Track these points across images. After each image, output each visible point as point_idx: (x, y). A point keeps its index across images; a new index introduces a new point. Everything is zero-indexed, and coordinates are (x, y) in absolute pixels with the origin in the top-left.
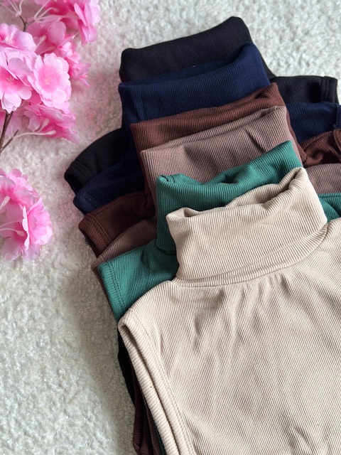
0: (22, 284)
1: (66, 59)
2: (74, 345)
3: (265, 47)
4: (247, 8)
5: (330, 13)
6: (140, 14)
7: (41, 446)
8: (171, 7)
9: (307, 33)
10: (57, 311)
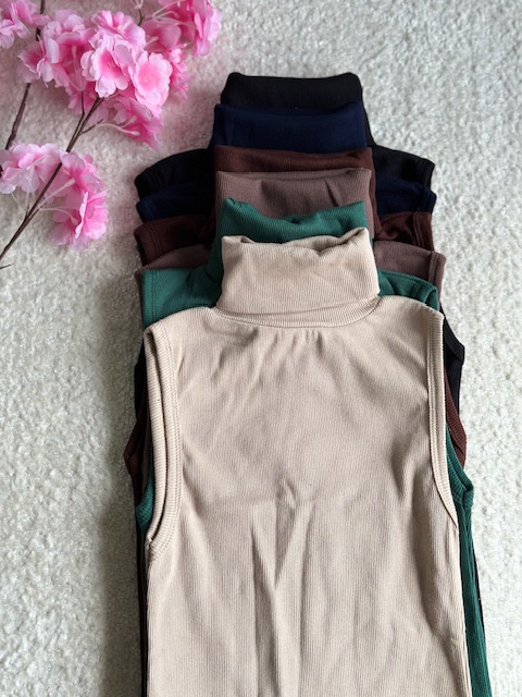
0: (60, 273)
1: (172, 64)
2: (94, 346)
3: (376, 114)
4: (370, 70)
5: (452, 99)
6: (260, 45)
7: (32, 432)
8: (294, 47)
9: (422, 113)
10: (87, 310)
